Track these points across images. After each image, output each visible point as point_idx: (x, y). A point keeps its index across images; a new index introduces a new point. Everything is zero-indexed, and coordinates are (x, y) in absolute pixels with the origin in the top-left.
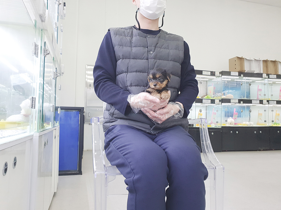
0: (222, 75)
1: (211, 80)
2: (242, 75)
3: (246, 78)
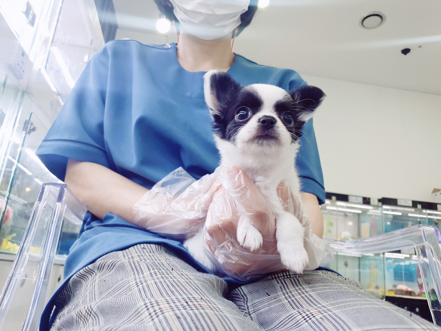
0: (383, 204)
1: (366, 212)
2: (419, 206)
3: (429, 211)
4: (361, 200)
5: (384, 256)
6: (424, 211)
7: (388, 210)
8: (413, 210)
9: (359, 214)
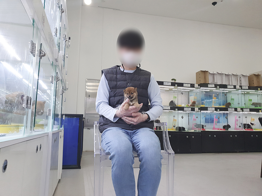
0: (200, 87)
1: (192, 91)
2: (218, 87)
3: (222, 89)
4: (189, 85)
5: (201, 111)
6: (220, 89)
7: (203, 89)
8: (215, 89)
9: (188, 92)
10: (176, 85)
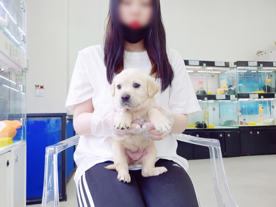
0: (237, 66)
1: (224, 72)
2: (261, 65)
4: (223, 64)
5: (238, 100)
6: (264, 68)
9: (219, 74)
10: (205, 65)
